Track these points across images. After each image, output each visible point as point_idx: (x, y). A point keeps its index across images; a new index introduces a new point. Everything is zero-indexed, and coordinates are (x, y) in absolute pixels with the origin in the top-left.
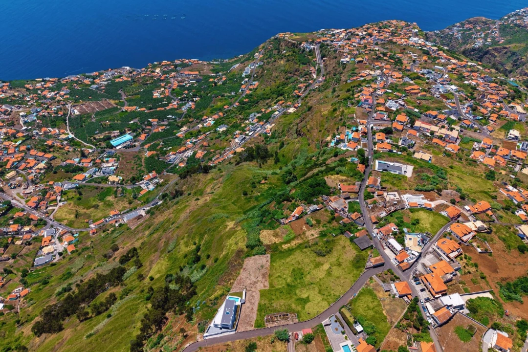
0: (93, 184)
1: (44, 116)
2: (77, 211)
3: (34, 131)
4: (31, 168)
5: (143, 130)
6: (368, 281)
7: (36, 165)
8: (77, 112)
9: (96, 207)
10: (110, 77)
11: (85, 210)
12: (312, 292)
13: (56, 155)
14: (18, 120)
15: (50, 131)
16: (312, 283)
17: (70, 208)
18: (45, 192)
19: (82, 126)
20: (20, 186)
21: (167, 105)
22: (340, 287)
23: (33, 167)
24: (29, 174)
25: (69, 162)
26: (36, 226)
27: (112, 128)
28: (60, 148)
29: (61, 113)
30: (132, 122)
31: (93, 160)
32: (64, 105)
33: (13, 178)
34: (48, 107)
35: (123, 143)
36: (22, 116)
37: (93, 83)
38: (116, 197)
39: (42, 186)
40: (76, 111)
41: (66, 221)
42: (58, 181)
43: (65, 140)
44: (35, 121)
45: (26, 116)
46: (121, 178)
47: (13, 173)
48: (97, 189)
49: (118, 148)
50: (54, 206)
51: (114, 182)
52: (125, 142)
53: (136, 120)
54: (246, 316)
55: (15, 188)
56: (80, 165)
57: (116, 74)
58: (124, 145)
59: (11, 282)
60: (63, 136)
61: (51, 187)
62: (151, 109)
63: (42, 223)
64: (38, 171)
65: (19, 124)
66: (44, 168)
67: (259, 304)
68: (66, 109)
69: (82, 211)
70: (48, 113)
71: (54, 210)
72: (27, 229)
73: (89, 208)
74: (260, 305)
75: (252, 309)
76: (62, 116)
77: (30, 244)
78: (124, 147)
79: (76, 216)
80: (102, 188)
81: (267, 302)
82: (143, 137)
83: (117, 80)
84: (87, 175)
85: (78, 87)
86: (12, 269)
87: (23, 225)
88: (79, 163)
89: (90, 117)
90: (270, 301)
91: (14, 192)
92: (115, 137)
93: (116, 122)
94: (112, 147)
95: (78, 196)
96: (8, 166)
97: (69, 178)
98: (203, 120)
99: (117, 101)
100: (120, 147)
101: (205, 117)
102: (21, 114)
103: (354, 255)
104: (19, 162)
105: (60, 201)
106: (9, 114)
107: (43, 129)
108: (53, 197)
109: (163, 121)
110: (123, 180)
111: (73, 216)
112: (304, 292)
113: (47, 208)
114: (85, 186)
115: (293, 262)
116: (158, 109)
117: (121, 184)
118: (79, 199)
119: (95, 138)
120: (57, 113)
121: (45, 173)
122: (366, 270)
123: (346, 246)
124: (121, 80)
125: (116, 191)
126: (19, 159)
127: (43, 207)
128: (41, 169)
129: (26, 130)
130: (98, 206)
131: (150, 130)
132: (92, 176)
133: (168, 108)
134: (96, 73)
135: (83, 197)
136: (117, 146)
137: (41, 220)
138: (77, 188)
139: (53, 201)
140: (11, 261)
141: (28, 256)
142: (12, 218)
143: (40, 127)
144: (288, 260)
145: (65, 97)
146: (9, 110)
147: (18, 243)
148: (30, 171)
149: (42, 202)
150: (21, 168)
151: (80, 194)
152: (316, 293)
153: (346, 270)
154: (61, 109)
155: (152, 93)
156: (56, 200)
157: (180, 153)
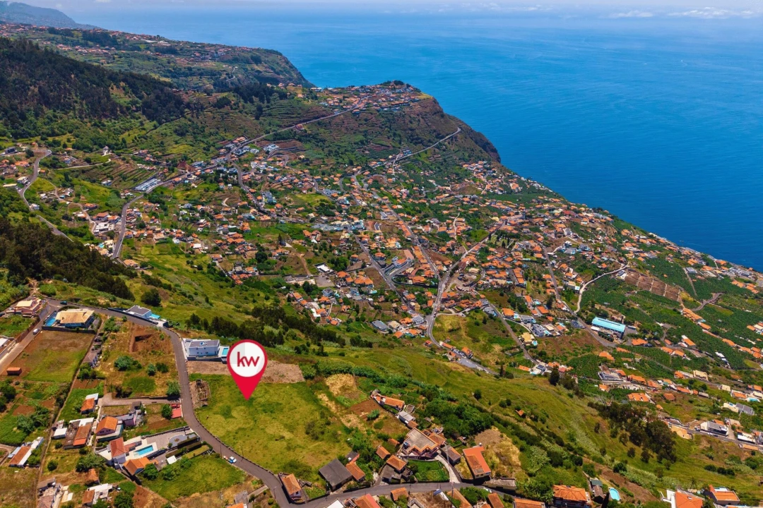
0: (508, 327)
1: (584, 257)
2: (459, 329)
3: (554, 262)
4: (493, 277)
5: (656, 338)
6: (255, 478)
7: (500, 278)
8: (623, 277)
9: (475, 340)
10: (732, 275)
11: (464, 334)
12: (242, 421)
13: (531, 286)
14: (557, 246)
15: (568, 271)
16: (255, 421)
17: (460, 322)
18: (467, 297)
19: (606, 291)
20: (465, 281)
21: (750, 346)
22: (248, 450)
23: (496, 278)
24: (484, 279)
25: (527, 298)
26: (421, 308)
27: (628, 312)
28: (544, 286)
29: (604, 266)
30: (661, 325)
31: (549, 315)
32: (621, 262)
33: (472, 273)
34: (600, 253)
35: (605, 328)
36: (566, 245)
37: (697, 266)
38: (503, 351)
39: (474, 293)
40: (625, 275)
41: (439, 325)
42: (489, 300)
43: (565, 287)
44: (569, 255)
45: (567, 246)
46: (535, 344)
47: (476, 270)
48: (504, 332)
49: (593, 328)
50: (455, 311)
51: (523, 340)
52: (608, 329)
53: (668, 326)
54: (206, 365)
55: (461, 279)
56: (531, 308)
57: (751, 278)
58: (603, 331)
59: (347, 315)
60: (571, 284)
61: (478, 298)
62: (716, 333)
63: (428, 311)
64: (493, 283)
65: (553, 249)
66: (502, 285)
67: (224, 375)
68: (616, 267)
69: (463, 332)
70: (593, 257)
71: (451, 313)
72: (413, 304)
73: (469, 335)
74: (220, 376)
75: (216, 370)
76: (601, 268)
77: (397, 312)
78: (599, 332)
79: (451, 331)
80: (507, 336)
81: (226, 381)
82: (640, 341)
83: (735, 283)
84: (517, 316)
85: (670, 259)
86: (361, 311)
87: (416, 301)
88: (534, 306)
89: (630, 290)
90: (228, 384)
91: (455, 281)
92: (613, 319)
93: (645, 312)
94: (589, 322)
95: (481, 322)
96: (483, 265)
97: (500, 306)
98: (748, 389)
99: (691, 299)
100: (597, 329)
101: (756, 387)
102: (568, 242)
103: (310, 465)
104: (497, 268)
105: (464, 313)
106: (559, 237)
107: (564, 266)
108: (464, 305)
109: (700, 352)
110: (535, 347)
111: (450, 327)
112: (242, 413)
113: (450, 308)
114: (500, 322)
115: (293, 403)
116: (725, 340)
117: (527, 348)
118: (477, 324)
119: (593, 306)
120: (600, 263)
121: (496, 289)
122: (276, 475)
123: (329, 455)
124: (741, 285)
125: (512, 348)
126: (499, 266)
127: (447, 305)
128: (498, 284)
129: (550, 256)
130: (478, 341)
131: (663, 345)
132: (520, 322)
133: (742, 349)
134: (722, 262)
135: (482, 326)
136: (595, 325)
137: (431, 309)
138: (491, 316)
139: (461, 307)
140: (372, 308)
141: (383, 316)
142: (423, 293)
143: (563, 262)
144: (298, 399)
145: (640, 258)
146: (566, 233)
147: (395, 305)
148: (488, 278)
149: (453, 301)
150: (489, 273)
151: (485, 322)
152: (240, 426)
153: (281, 456)
154: (611, 262)
155: (757, 323)
156: (463, 309)
157: (628, 380)
